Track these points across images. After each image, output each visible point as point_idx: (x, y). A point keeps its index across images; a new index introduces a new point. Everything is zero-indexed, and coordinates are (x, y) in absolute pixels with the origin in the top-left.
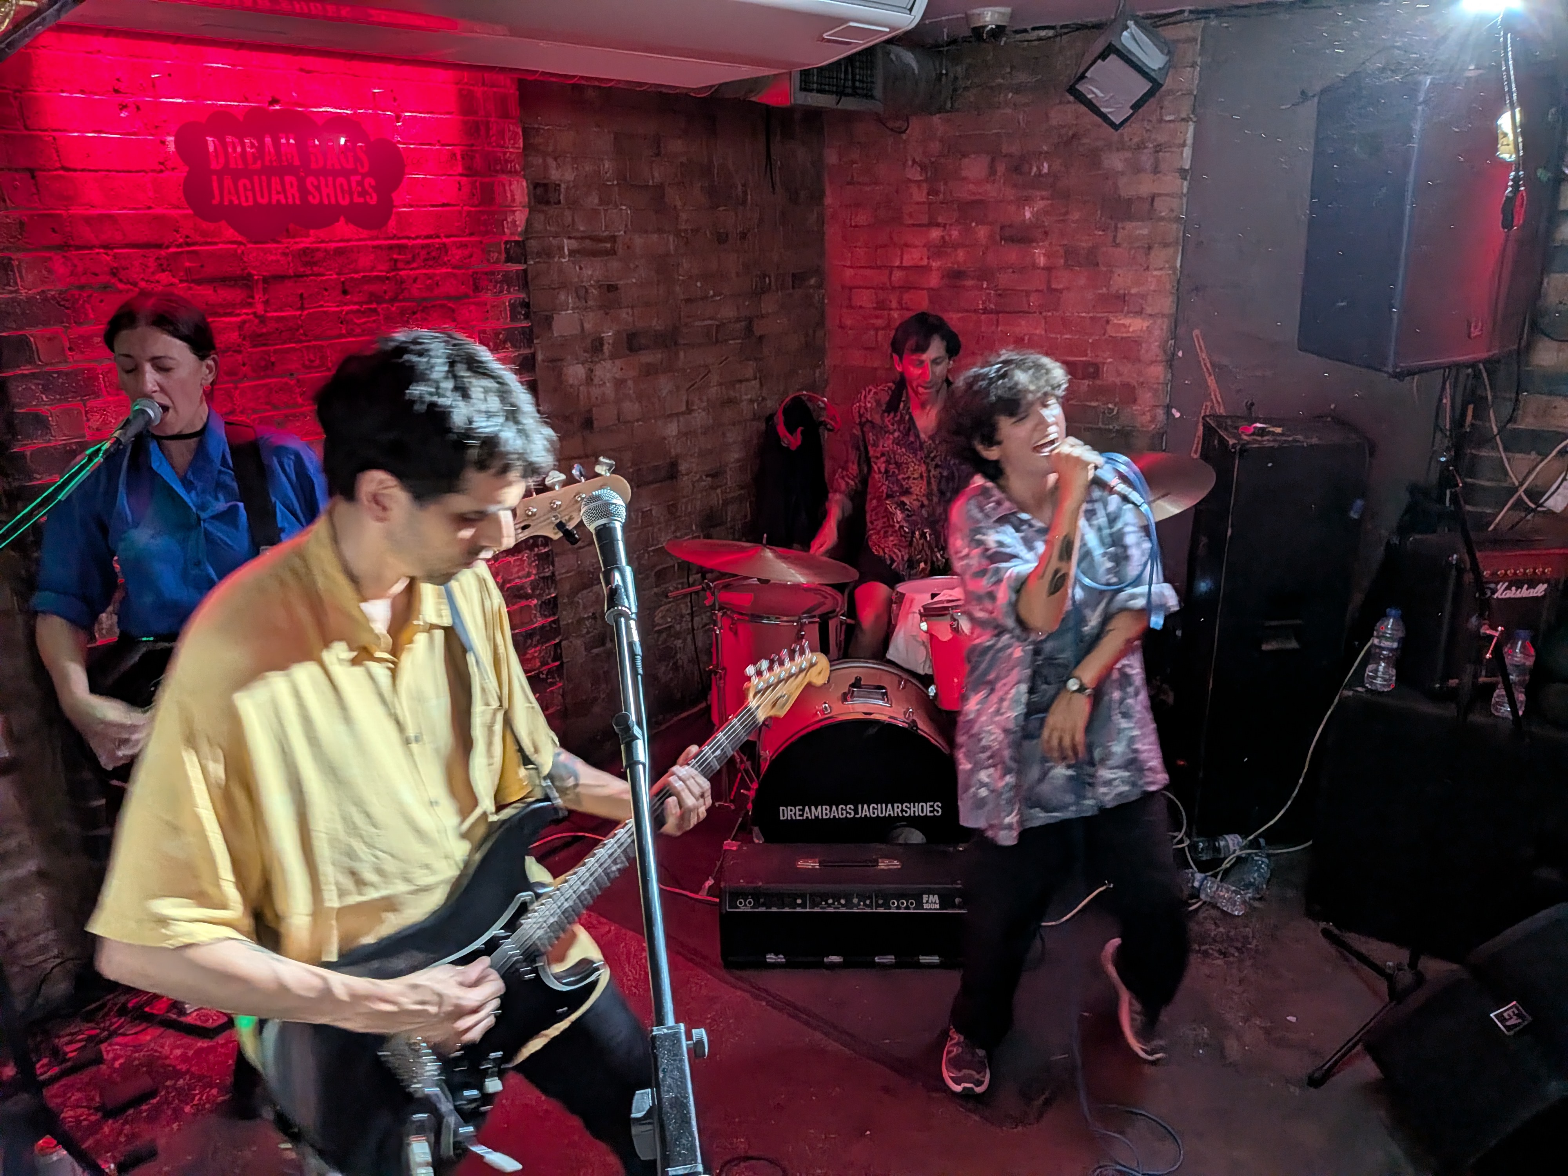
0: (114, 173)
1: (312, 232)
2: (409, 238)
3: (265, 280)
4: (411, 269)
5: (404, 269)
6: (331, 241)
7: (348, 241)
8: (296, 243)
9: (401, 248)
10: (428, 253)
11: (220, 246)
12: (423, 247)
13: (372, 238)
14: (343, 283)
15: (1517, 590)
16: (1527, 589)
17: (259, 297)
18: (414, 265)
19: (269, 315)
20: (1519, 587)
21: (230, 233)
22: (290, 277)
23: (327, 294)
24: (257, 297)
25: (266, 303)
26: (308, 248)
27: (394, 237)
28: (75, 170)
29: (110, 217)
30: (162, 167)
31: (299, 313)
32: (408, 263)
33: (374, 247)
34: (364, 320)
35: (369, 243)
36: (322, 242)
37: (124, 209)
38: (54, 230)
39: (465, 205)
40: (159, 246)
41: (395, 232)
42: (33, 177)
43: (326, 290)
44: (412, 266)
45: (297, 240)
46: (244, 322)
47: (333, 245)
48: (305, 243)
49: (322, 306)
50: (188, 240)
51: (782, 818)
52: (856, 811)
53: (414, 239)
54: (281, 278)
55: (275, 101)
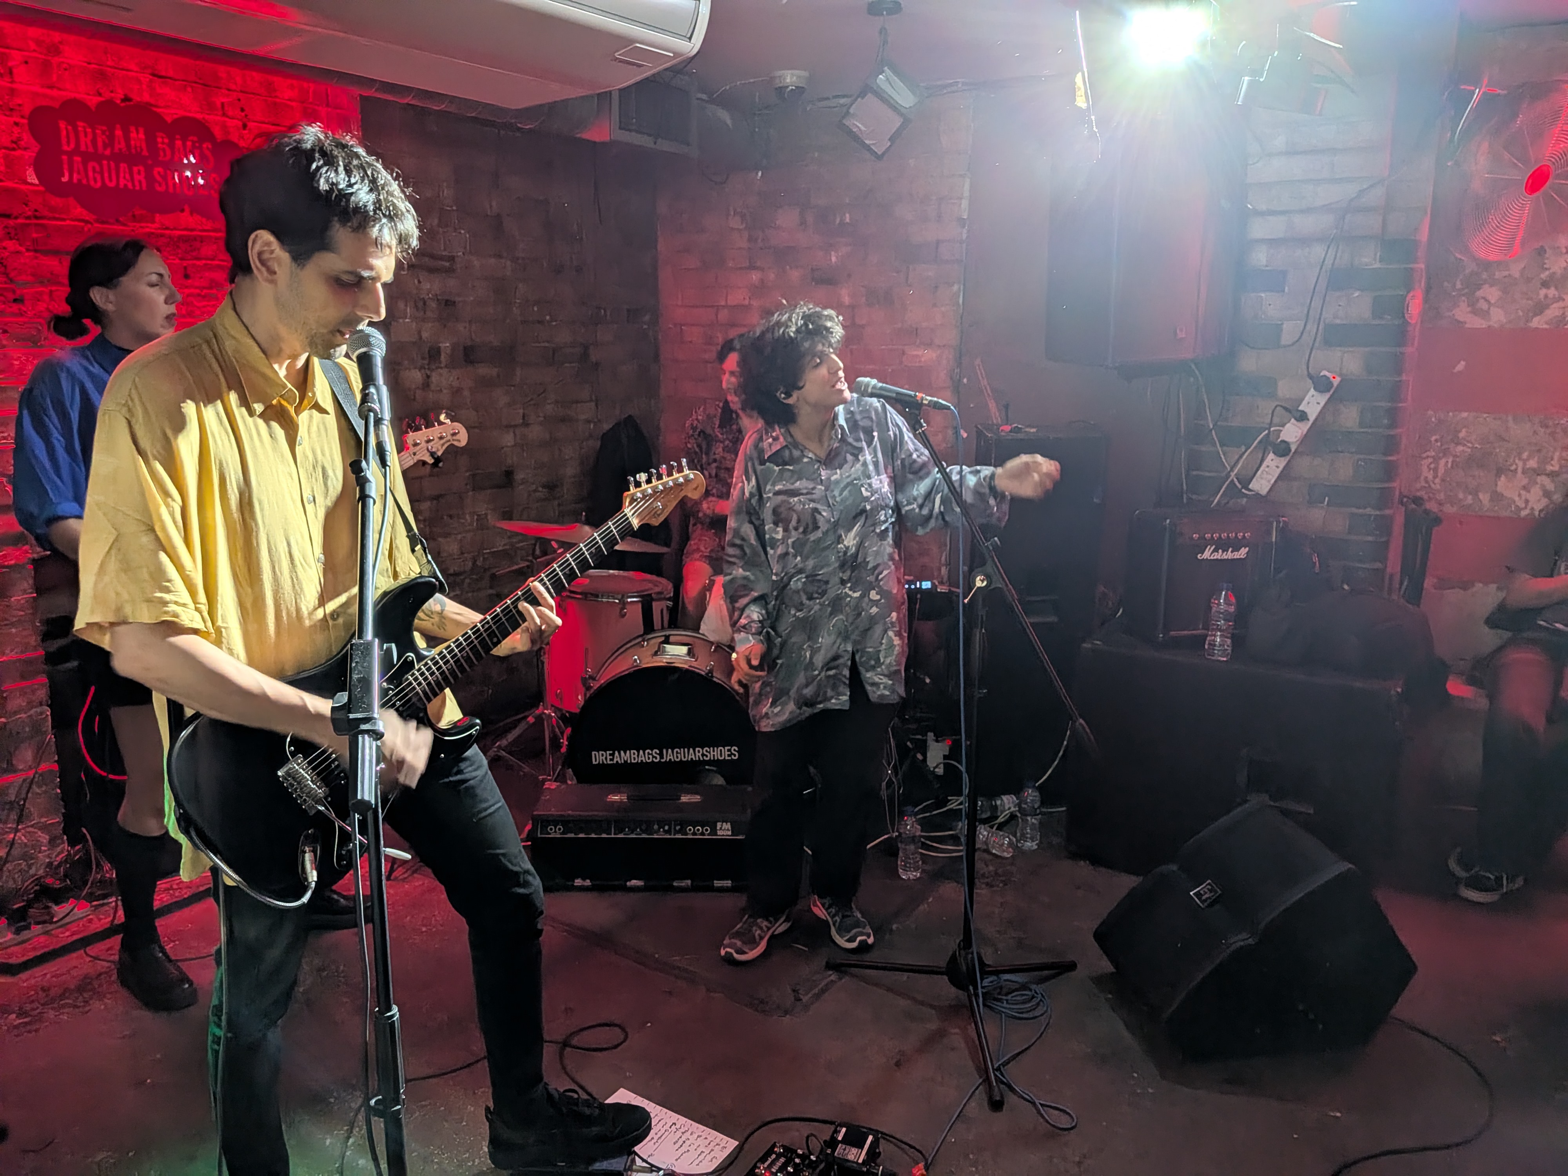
1: (158, 217)
6: (177, 227)
7: (192, 230)
8: (141, 227)
11: (67, 222)
13: (215, 230)
14: (185, 268)
15: (1223, 552)
16: (1232, 552)
20: (1225, 550)
21: (79, 211)
26: (155, 231)
30: (15, 146)
35: (212, 234)
36: (169, 227)
40: (8, 216)
45: (143, 224)
47: (180, 232)
48: (150, 228)
50: (36, 213)
51: (594, 763)
52: (662, 756)
55: (126, 99)
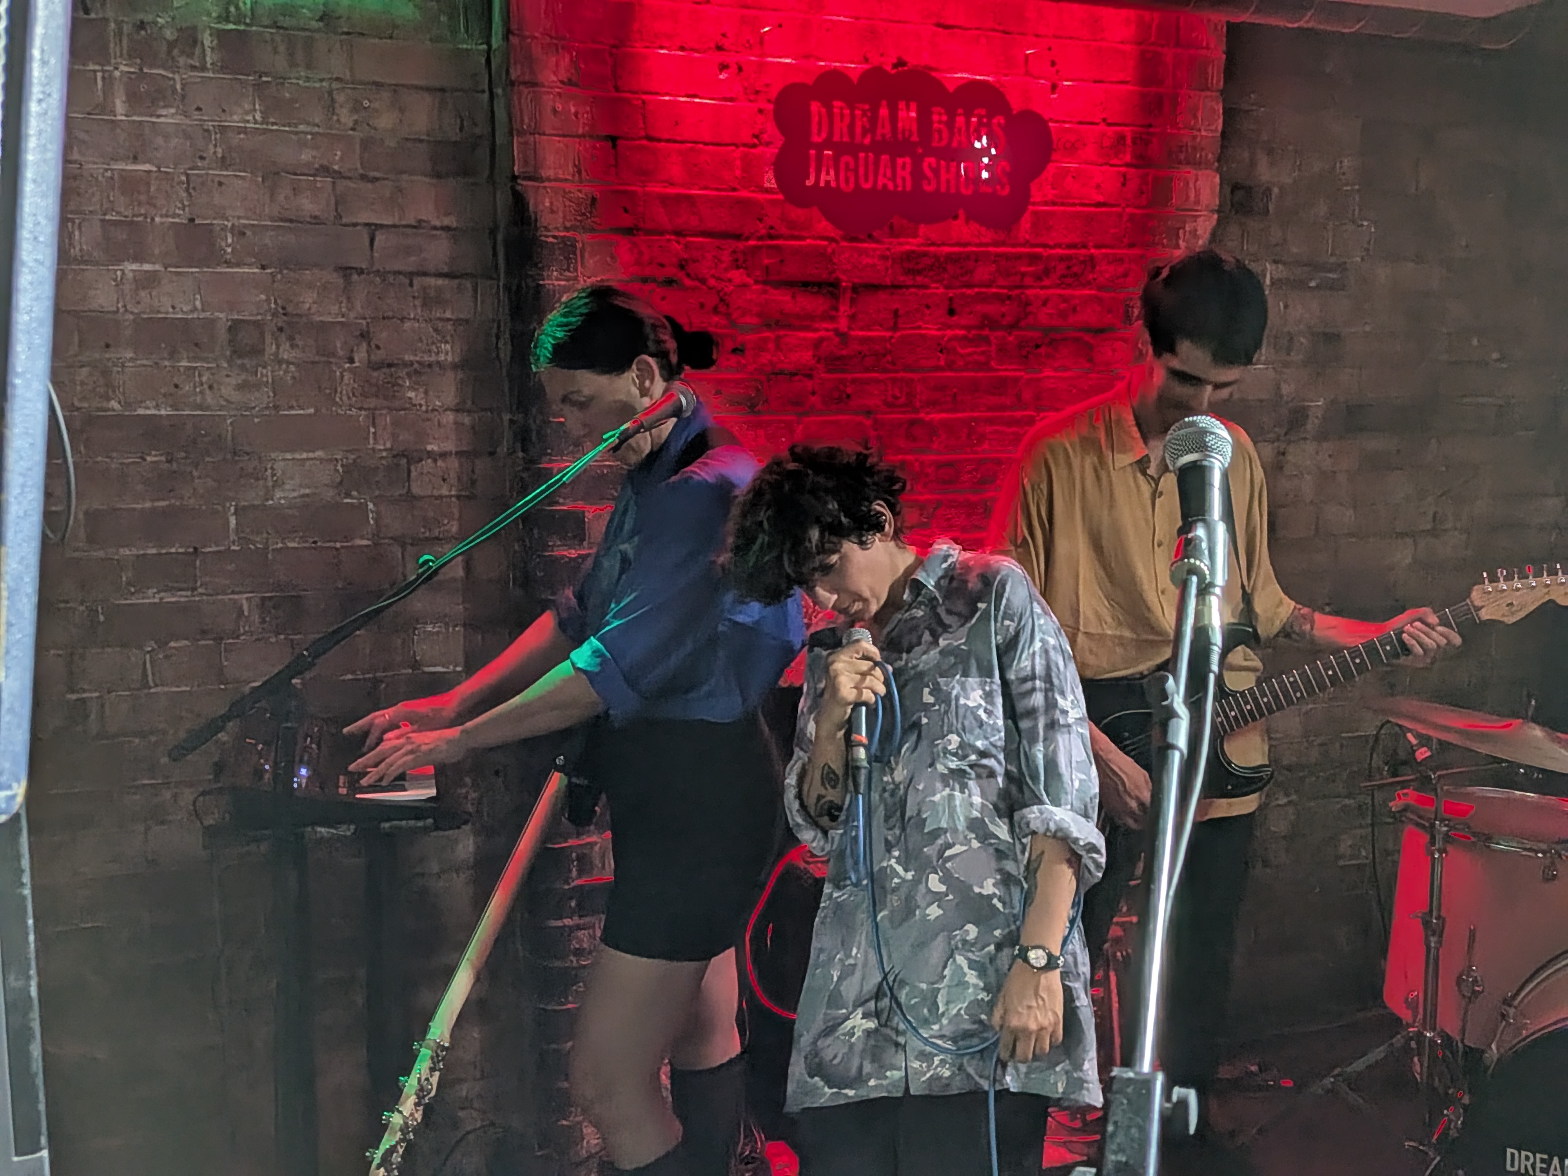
0: (701, 146)
1: (922, 228)
2: (1045, 246)
3: (855, 289)
4: (1042, 288)
5: (1032, 287)
6: (944, 244)
7: (965, 245)
8: (900, 244)
9: (1034, 259)
10: (1069, 268)
11: (808, 241)
12: (1062, 259)
13: (996, 244)
14: (951, 299)
17: (844, 309)
18: (1046, 282)
19: (853, 333)
21: (824, 226)
22: (884, 287)
23: (928, 312)
24: (842, 309)
25: (853, 317)
26: (913, 252)
27: (1026, 244)
28: (659, 140)
29: (689, 197)
30: (756, 141)
31: (888, 334)
32: (1040, 279)
33: (998, 255)
34: (969, 350)
35: (992, 249)
36: (933, 244)
37: (705, 188)
38: (626, 211)
39: (1128, 206)
40: (738, 237)
41: (1027, 237)
42: (614, 146)
43: (928, 307)
44: (1044, 283)
45: (902, 240)
46: (821, 340)
47: (947, 249)
48: (911, 244)
49: (919, 328)
50: (772, 231)
53: (1051, 247)
54: (875, 288)
55: (900, 63)
